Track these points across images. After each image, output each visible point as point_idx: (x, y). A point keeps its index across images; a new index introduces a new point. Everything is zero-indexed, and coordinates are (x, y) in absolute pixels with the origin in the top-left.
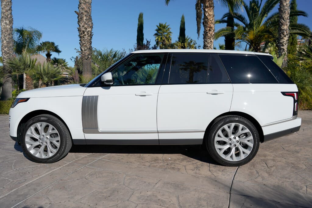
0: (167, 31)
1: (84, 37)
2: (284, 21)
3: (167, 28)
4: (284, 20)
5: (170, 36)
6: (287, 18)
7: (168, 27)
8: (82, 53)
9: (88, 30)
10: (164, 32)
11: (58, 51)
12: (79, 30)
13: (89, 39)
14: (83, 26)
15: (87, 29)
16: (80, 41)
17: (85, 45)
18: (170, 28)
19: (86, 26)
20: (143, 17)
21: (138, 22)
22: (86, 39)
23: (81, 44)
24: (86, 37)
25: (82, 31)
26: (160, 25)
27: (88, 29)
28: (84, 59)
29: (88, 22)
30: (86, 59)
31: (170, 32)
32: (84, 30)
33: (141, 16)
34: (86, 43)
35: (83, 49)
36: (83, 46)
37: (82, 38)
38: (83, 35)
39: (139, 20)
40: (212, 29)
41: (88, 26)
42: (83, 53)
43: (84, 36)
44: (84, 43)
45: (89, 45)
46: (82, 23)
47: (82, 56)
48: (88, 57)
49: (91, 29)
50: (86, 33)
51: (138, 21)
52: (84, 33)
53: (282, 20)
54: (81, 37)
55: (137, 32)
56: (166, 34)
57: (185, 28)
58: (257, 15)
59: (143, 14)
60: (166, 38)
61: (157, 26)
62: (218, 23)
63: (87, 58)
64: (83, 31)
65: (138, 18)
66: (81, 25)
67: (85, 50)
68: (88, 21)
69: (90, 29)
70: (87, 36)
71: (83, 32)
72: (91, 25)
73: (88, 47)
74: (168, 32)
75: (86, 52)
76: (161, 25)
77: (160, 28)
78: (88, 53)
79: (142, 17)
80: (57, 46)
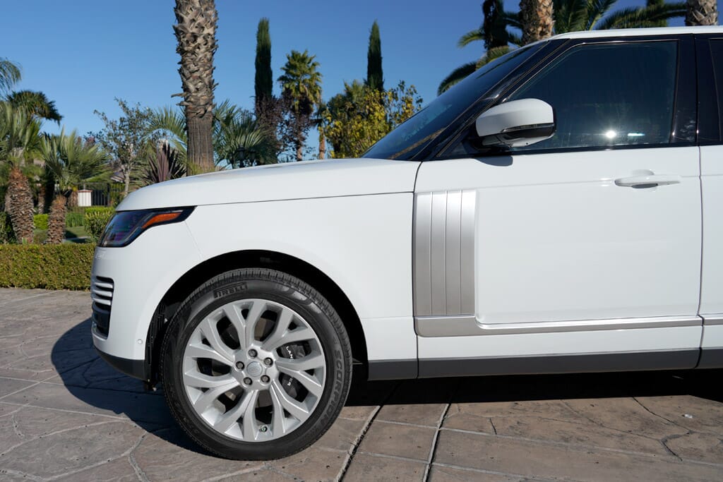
0: (310, 69)
1: (193, 53)
2: (705, 15)
3: (310, 65)
4: (703, 12)
5: (319, 84)
6: (713, 8)
7: (313, 61)
8: (188, 97)
9: (206, 31)
10: (304, 73)
11: (53, 115)
12: (178, 32)
13: (208, 59)
14: (193, 20)
15: (203, 28)
16: (180, 63)
17: (197, 74)
18: (318, 64)
19: (200, 20)
20: (270, 30)
21: (256, 42)
22: (200, 56)
23: (186, 72)
24: (201, 52)
25: (189, 35)
26: (294, 56)
27: (206, 29)
28: (193, 115)
29: (206, 9)
30: (201, 117)
31: (318, 74)
32: (195, 30)
33: (263, 28)
34: (201, 69)
35: (192, 87)
36: (191, 79)
37: (189, 55)
38: (193, 45)
39: (258, 37)
40: (549, 31)
41: (206, 20)
42: (192, 100)
43: (195, 48)
44: (196, 68)
45: (207, 75)
46: (190, 12)
47: (186, 106)
48: (206, 111)
49: (214, 29)
50: (200, 40)
51: (256, 39)
52: (195, 41)
53: (700, 14)
54: (187, 52)
55: (254, 66)
56: (307, 77)
57: (382, 56)
58: (579, 17)
59: (267, 23)
60: (310, 87)
61: (288, 58)
62: (477, 39)
63: (203, 112)
64: (193, 33)
65: (256, 33)
66: (187, 19)
67: (197, 89)
68: (205, 6)
69: (211, 31)
70: (203, 49)
71: (192, 39)
72: (212, 18)
73: (206, 80)
74: (313, 72)
75: (199, 95)
76: (297, 55)
77: (293, 63)
78: (206, 97)
79: (267, 30)
80: (51, 103)
